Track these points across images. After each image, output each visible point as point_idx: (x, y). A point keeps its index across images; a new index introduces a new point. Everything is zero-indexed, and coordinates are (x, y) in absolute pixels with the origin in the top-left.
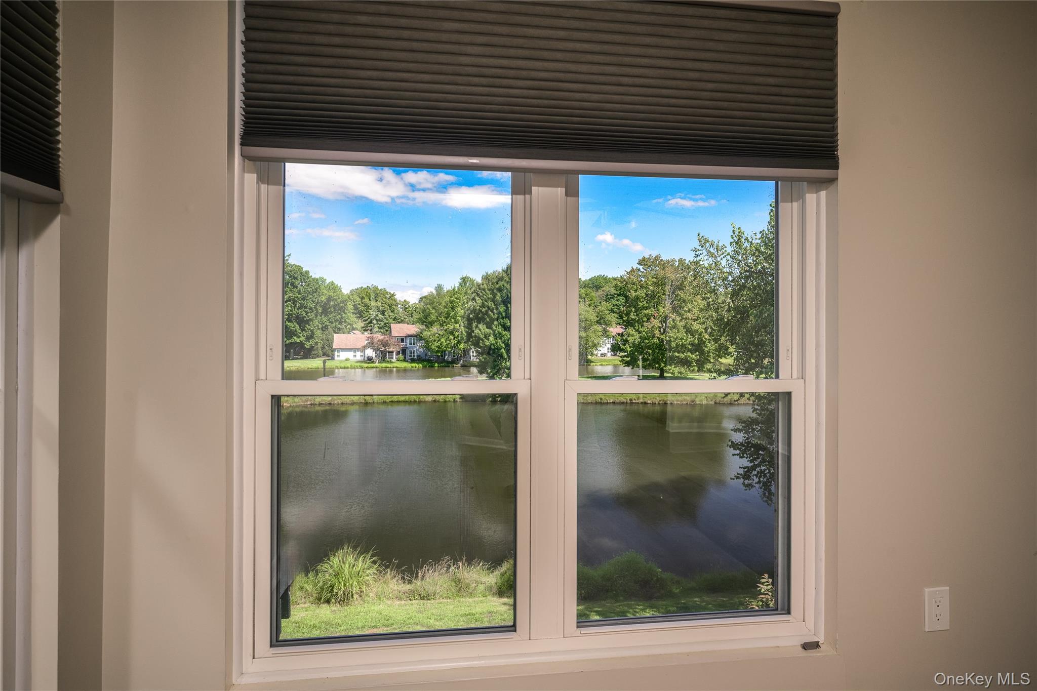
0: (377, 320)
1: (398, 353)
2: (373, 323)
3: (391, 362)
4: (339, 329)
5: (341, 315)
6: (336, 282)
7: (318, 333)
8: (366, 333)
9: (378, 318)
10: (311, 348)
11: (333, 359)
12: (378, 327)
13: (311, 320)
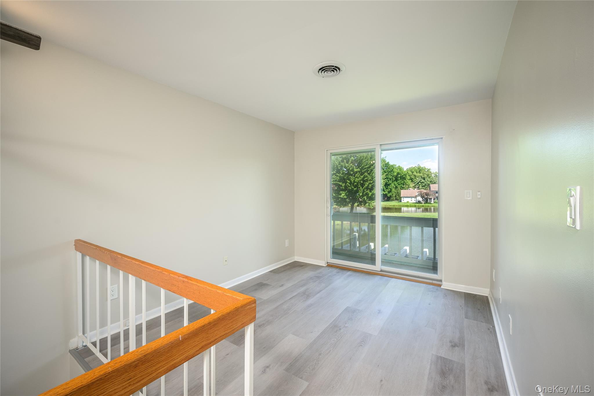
0: (421, 183)
1: (434, 199)
2: (419, 184)
3: (430, 203)
4: (403, 188)
5: (404, 181)
6: (401, 166)
7: (393, 190)
8: (415, 189)
9: (421, 182)
10: (391, 196)
11: (401, 201)
12: (422, 186)
13: (390, 184)
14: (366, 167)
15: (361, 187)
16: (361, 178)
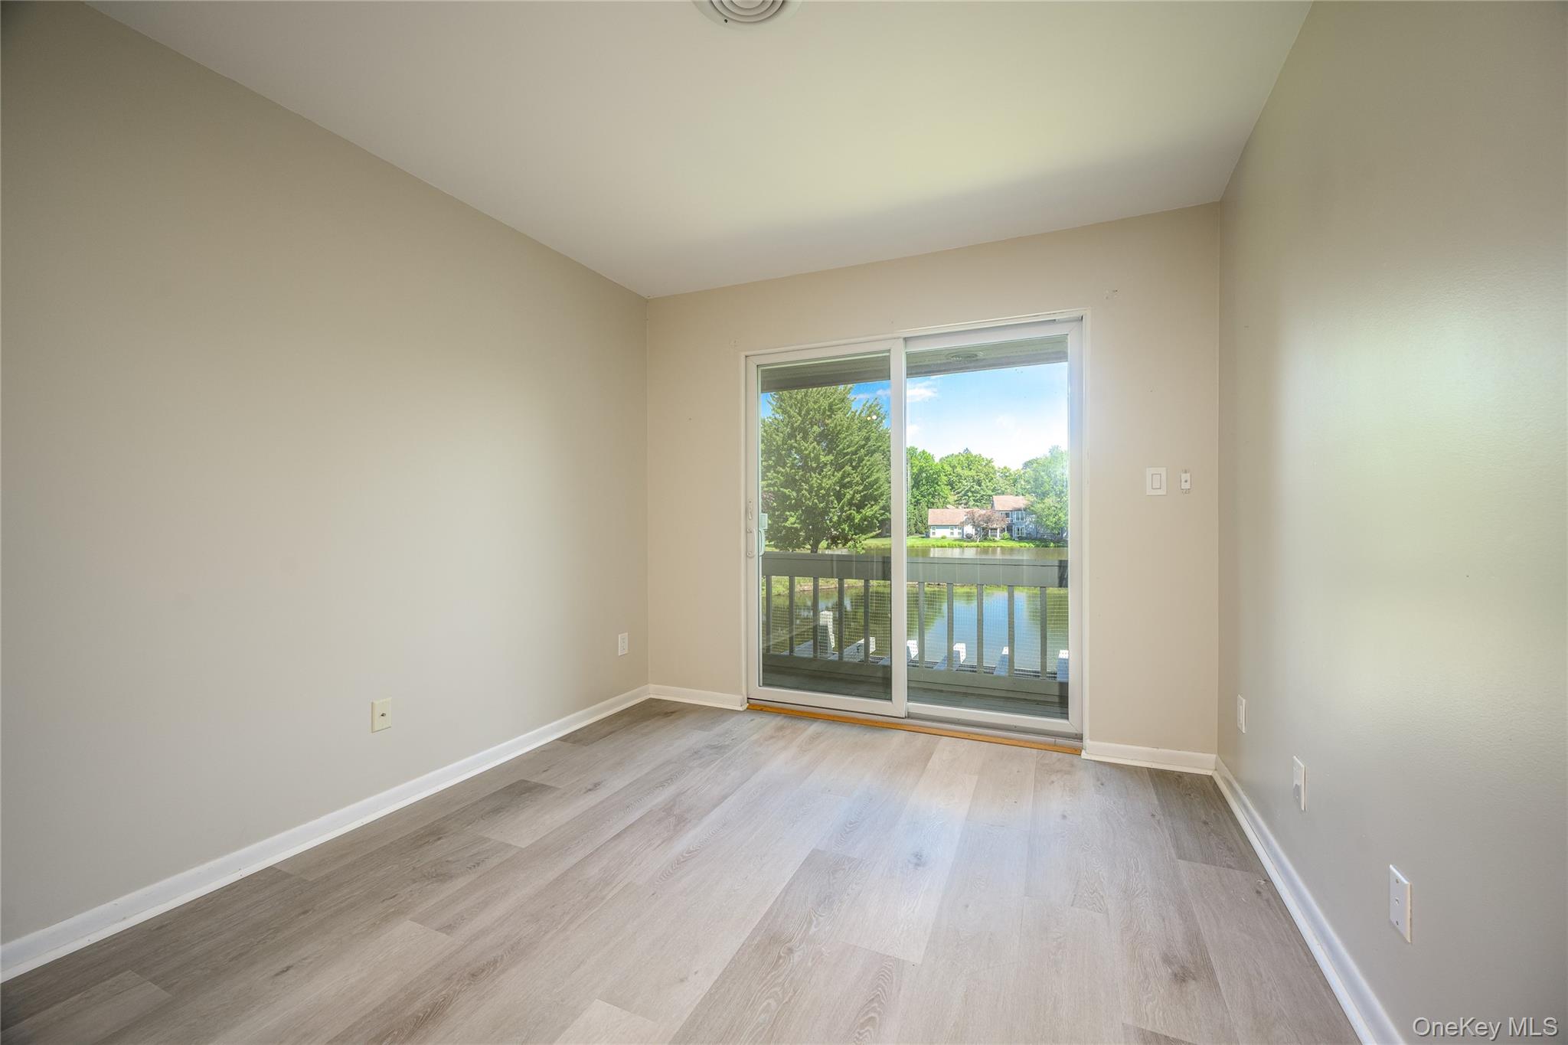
0: (972, 492)
1: (1003, 530)
2: (968, 496)
3: (994, 541)
4: (933, 504)
5: (935, 488)
6: (928, 451)
8: (960, 507)
9: (973, 490)
11: (928, 536)
12: (974, 500)
14: (849, 450)
15: (836, 502)
16: (836, 478)
